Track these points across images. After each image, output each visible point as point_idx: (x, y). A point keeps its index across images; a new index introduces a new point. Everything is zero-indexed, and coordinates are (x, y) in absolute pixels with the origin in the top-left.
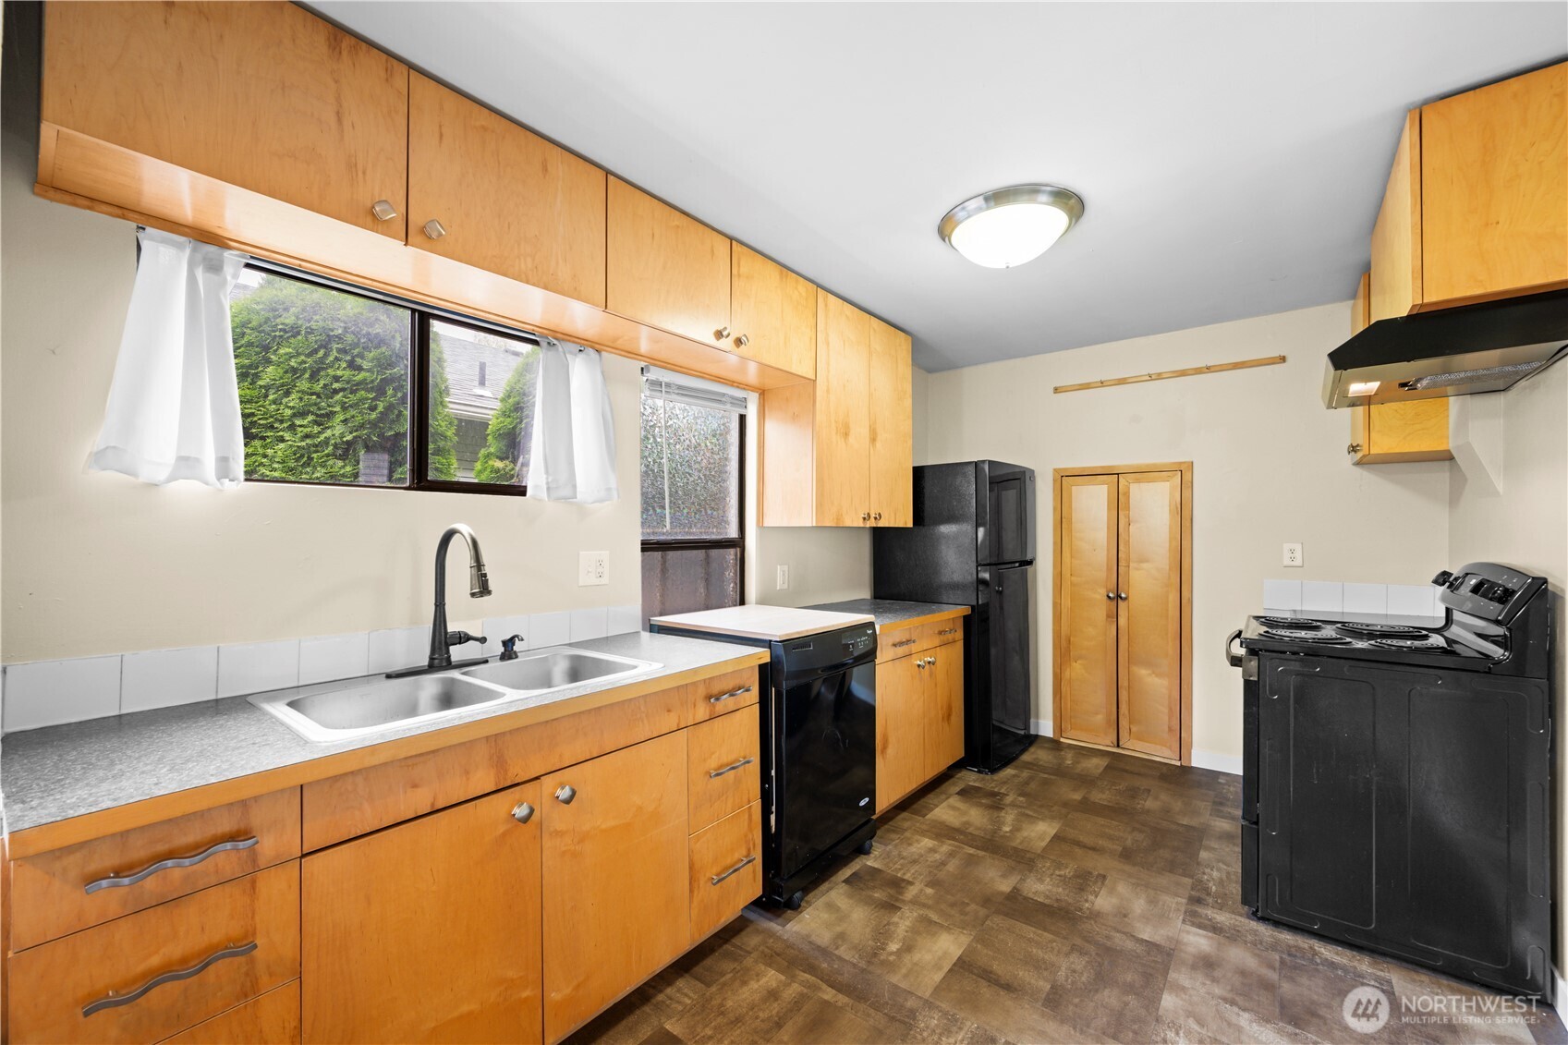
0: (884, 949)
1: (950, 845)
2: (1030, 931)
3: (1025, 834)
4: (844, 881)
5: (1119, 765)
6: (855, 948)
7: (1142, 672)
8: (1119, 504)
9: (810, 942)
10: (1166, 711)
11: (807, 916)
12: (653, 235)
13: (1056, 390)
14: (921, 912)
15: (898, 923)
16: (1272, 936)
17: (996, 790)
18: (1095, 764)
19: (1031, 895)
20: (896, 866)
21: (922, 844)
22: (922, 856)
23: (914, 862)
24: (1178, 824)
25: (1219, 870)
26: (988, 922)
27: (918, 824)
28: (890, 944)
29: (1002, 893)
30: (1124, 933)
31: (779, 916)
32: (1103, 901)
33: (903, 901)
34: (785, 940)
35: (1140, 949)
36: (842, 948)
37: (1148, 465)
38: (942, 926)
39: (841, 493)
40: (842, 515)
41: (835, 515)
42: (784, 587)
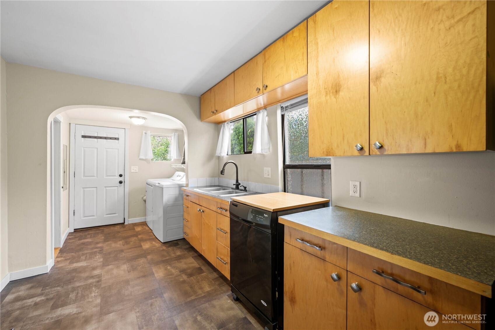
9: (216, 299)
32: (125, 267)
35: (110, 263)
39: (331, 134)
40: (332, 149)
41: (325, 150)
42: (356, 196)
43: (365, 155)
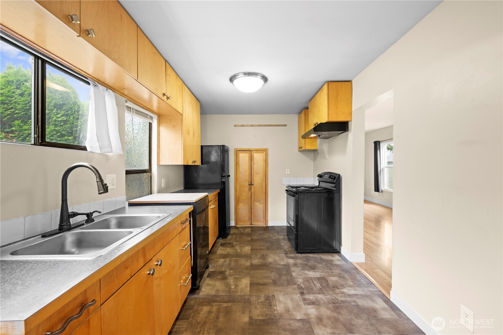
0: (231, 289)
1: (228, 259)
2: (260, 271)
3: (244, 251)
4: (207, 277)
5: (254, 229)
6: (223, 291)
7: (257, 204)
8: (251, 159)
10: (262, 213)
11: (204, 290)
13: (235, 126)
14: (234, 277)
15: (230, 282)
16: (302, 256)
17: (230, 242)
18: (248, 230)
19: (255, 264)
20: (218, 268)
21: (221, 261)
22: (223, 264)
23: (222, 266)
24: (273, 239)
25: (286, 246)
26: (250, 273)
27: (216, 256)
28: (232, 287)
29: (249, 266)
30: (278, 265)
31: (195, 293)
32: (270, 260)
33: (227, 276)
34: (202, 298)
35: (283, 267)
36: (220, 293)
37: (258, 149)
38: (241, 278)
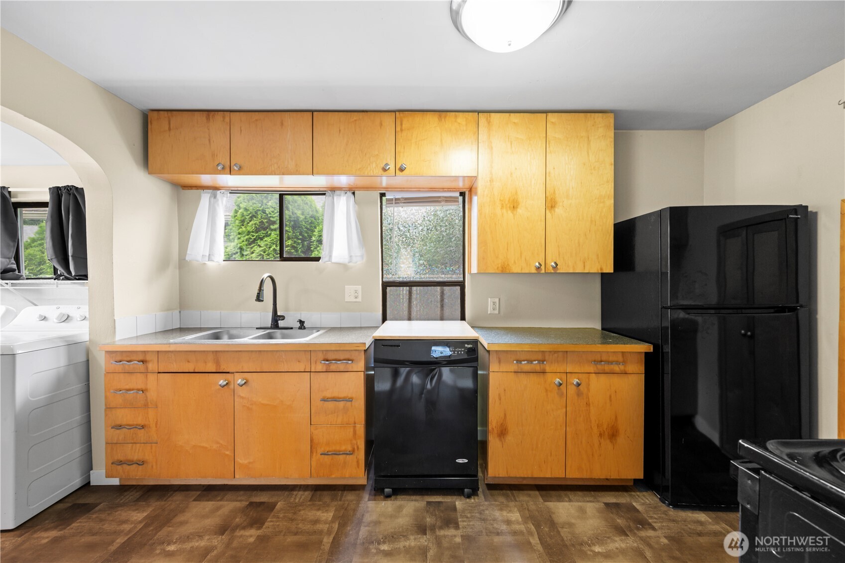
11: (384, 504)
12: (340, 131)
21: (510, 514)
31: (375, 495)
34: (358, 506)
39: (507, 250)
40: (508, 265)
41: (500, 265)
42: (495, 313)
43: (542, 272)
